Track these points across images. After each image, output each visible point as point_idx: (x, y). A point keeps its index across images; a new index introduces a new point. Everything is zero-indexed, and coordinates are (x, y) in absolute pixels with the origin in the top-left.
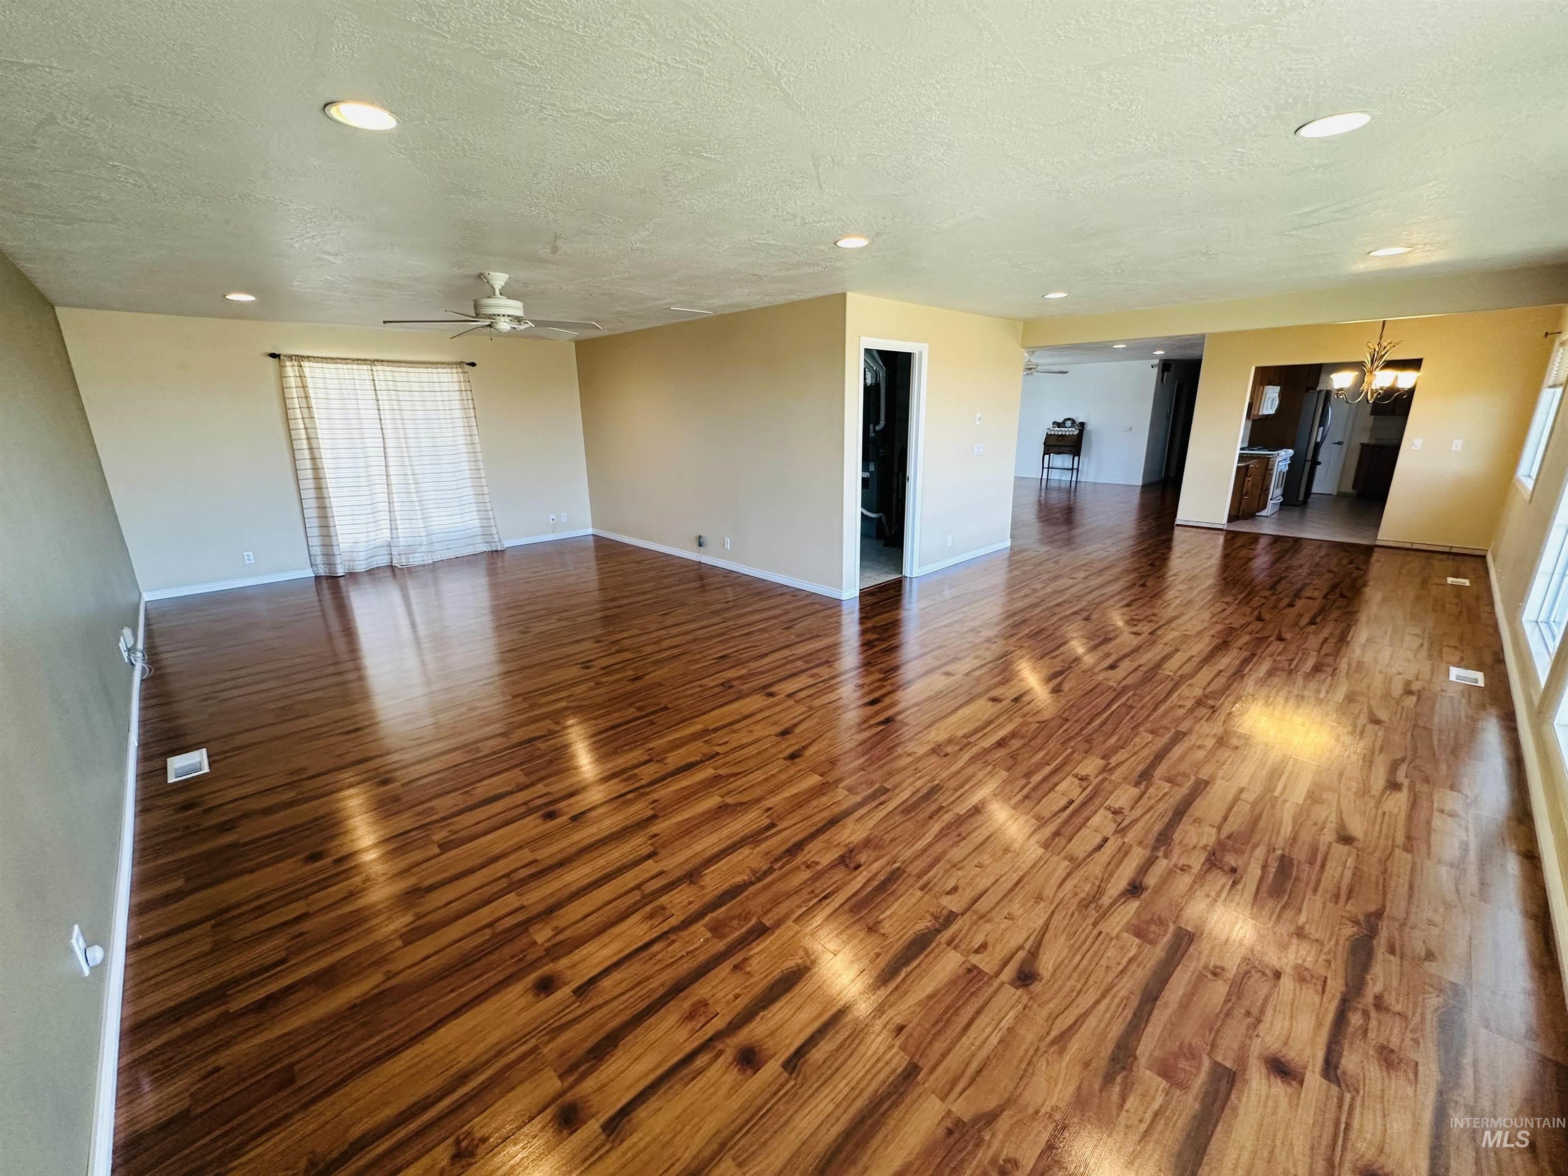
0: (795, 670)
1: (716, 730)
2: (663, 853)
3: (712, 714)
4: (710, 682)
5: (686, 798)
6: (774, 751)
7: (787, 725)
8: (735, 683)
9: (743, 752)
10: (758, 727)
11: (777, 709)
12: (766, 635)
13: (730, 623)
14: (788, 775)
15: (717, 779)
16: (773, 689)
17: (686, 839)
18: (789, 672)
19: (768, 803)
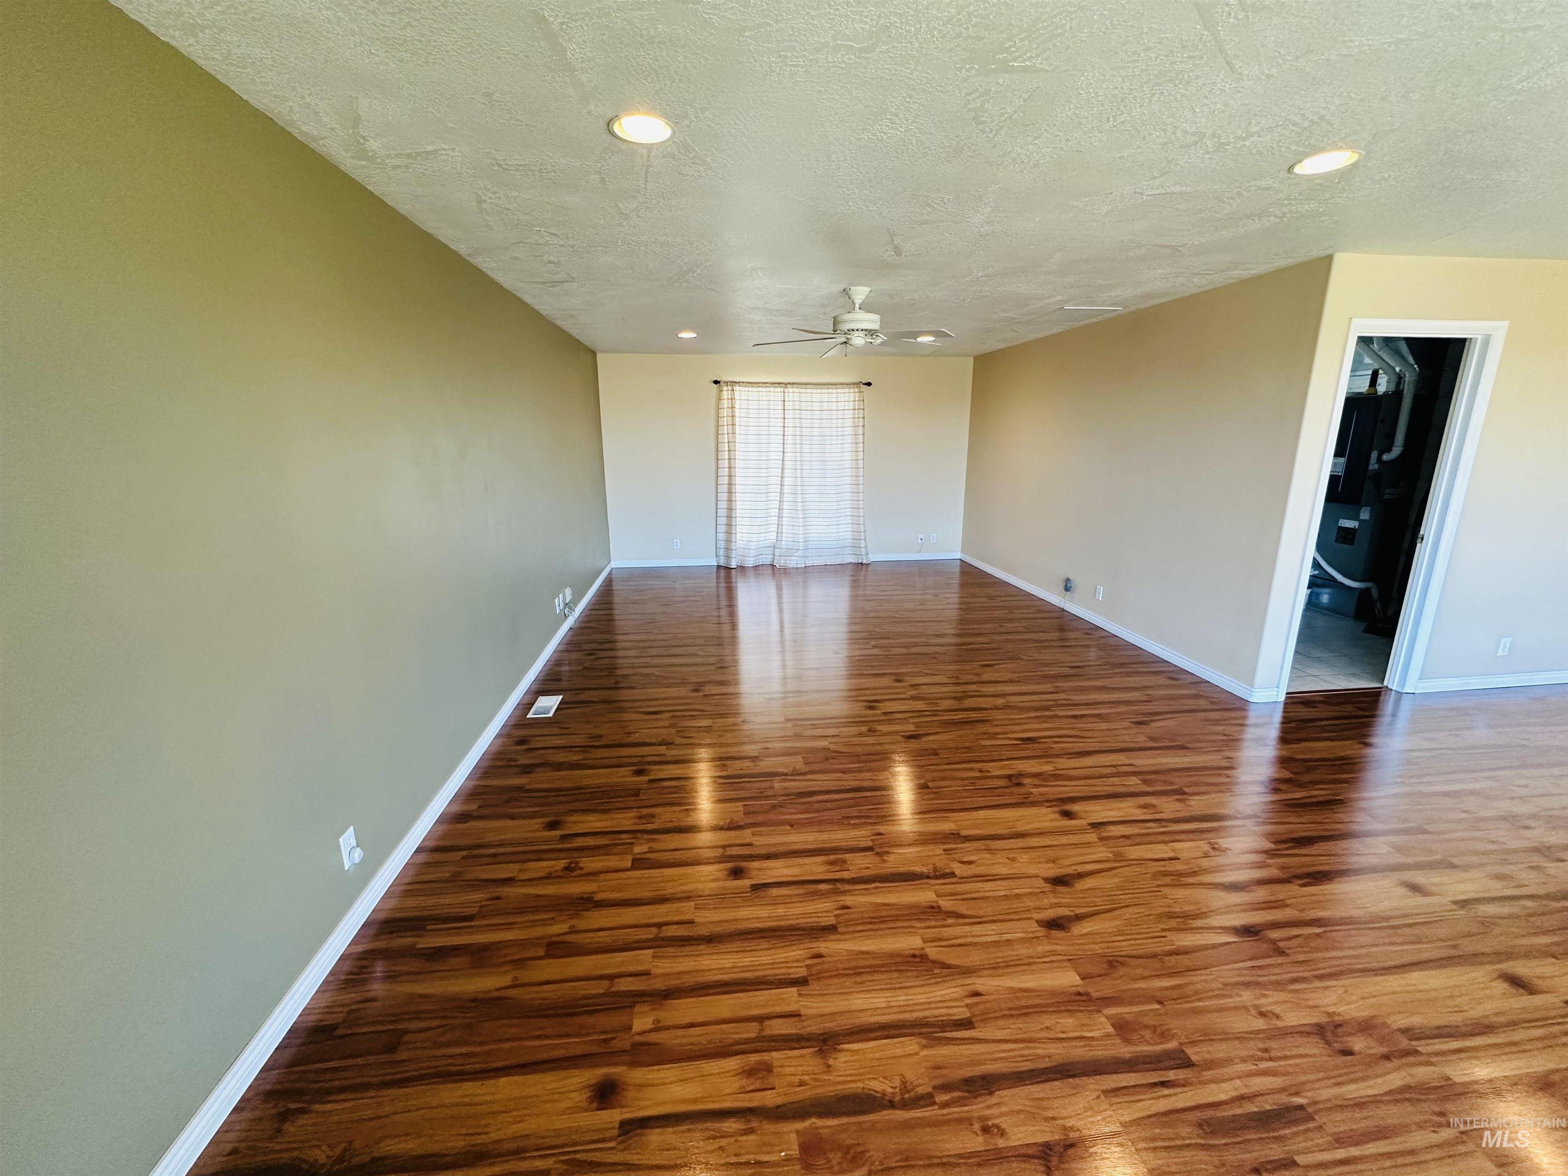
0: (1121, 789)
1: (968, 839)
2: (814, 986)
3: (975, 814)
4: (995, 769)
5: (883, 920)
6: (1029, 903)
7: (1070, 871)
8: (1026, 781)
9: (988, 885)
10: (1025, 857)
11: (1064, 840)
12: (1104, 726)
13: (1062, 696)
14: (1030, 951)
15: (934, 910)
16: (1075, 807)
17: (848, 982)
18: (1111, 790)
19: (980, 983)
